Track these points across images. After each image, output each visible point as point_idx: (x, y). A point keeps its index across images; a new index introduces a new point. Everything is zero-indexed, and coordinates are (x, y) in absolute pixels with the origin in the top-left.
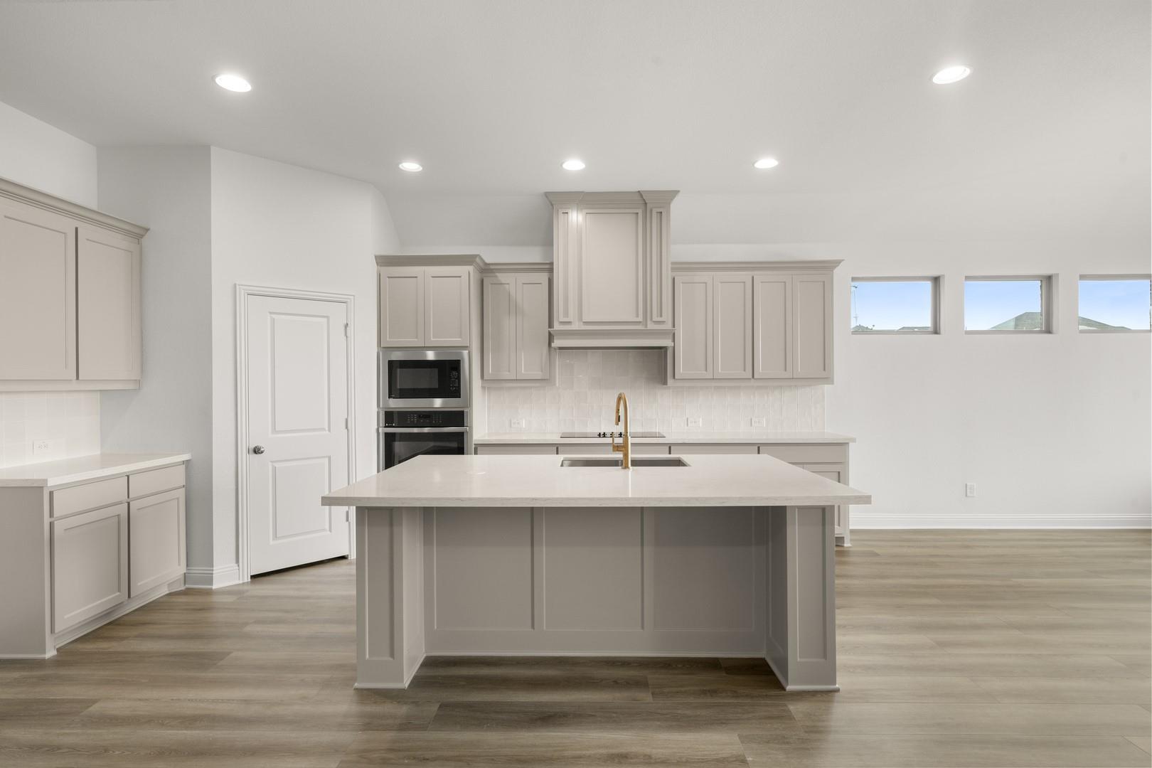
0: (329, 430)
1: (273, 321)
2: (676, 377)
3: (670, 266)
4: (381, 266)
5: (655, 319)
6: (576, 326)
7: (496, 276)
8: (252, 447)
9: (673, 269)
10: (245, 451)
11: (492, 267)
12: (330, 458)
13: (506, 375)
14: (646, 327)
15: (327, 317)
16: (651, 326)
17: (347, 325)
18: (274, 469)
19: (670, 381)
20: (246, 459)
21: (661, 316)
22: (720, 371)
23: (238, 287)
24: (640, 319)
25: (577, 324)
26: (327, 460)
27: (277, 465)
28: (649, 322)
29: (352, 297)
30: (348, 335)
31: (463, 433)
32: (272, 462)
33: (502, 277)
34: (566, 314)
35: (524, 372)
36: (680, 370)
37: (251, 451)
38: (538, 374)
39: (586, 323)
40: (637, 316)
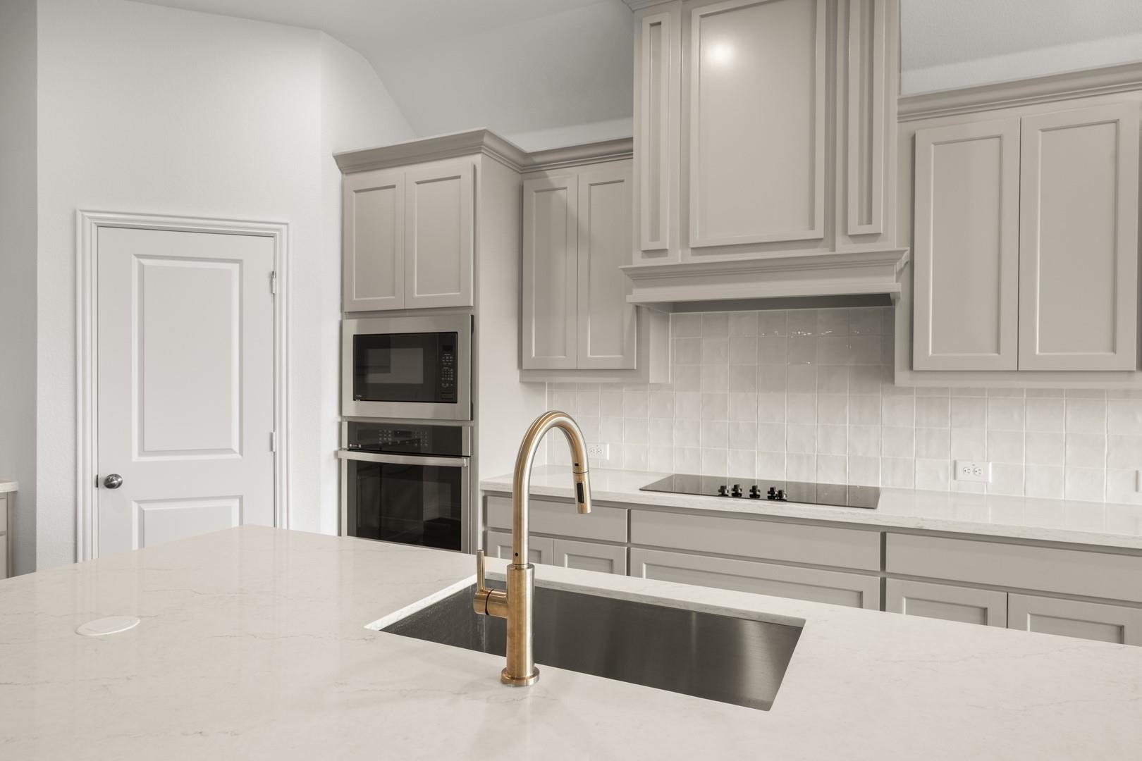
0: (241, 452)
1: (142, 267)
2: (916, 367)
3: (895, 109)
4: (347, 174)
5: (854, 228)
6: (678, 257)
7: (546, 177)
8: (103, 475)
9: (903, 117)
10: (90, 482)
11: (538, 159)
12: (241, 499)
13: (560, 361)
14: (834, 250)
15: (239, 261)
16: (844, 247)
17: (273, 274)
18: (142, 513)
19: (902, 377)
20: (91, 496)
21: (870, 222)
22: (1038, 351)
23: (79, 215)
24: (819, 232)
25: (680, 252)
26: (236, 503)
27: (147, 508)
28: (839, 239)
29: (284, 227)
30: (276, 289)
31: (460, 468)
32: (138, 502)
33: (554, 176)
34: (655, 235)
35: (592, 356)
36: (928, 348)
37: (101, 483)
38: (613, 359)
39: (698, 250)
40: (812, 227)
